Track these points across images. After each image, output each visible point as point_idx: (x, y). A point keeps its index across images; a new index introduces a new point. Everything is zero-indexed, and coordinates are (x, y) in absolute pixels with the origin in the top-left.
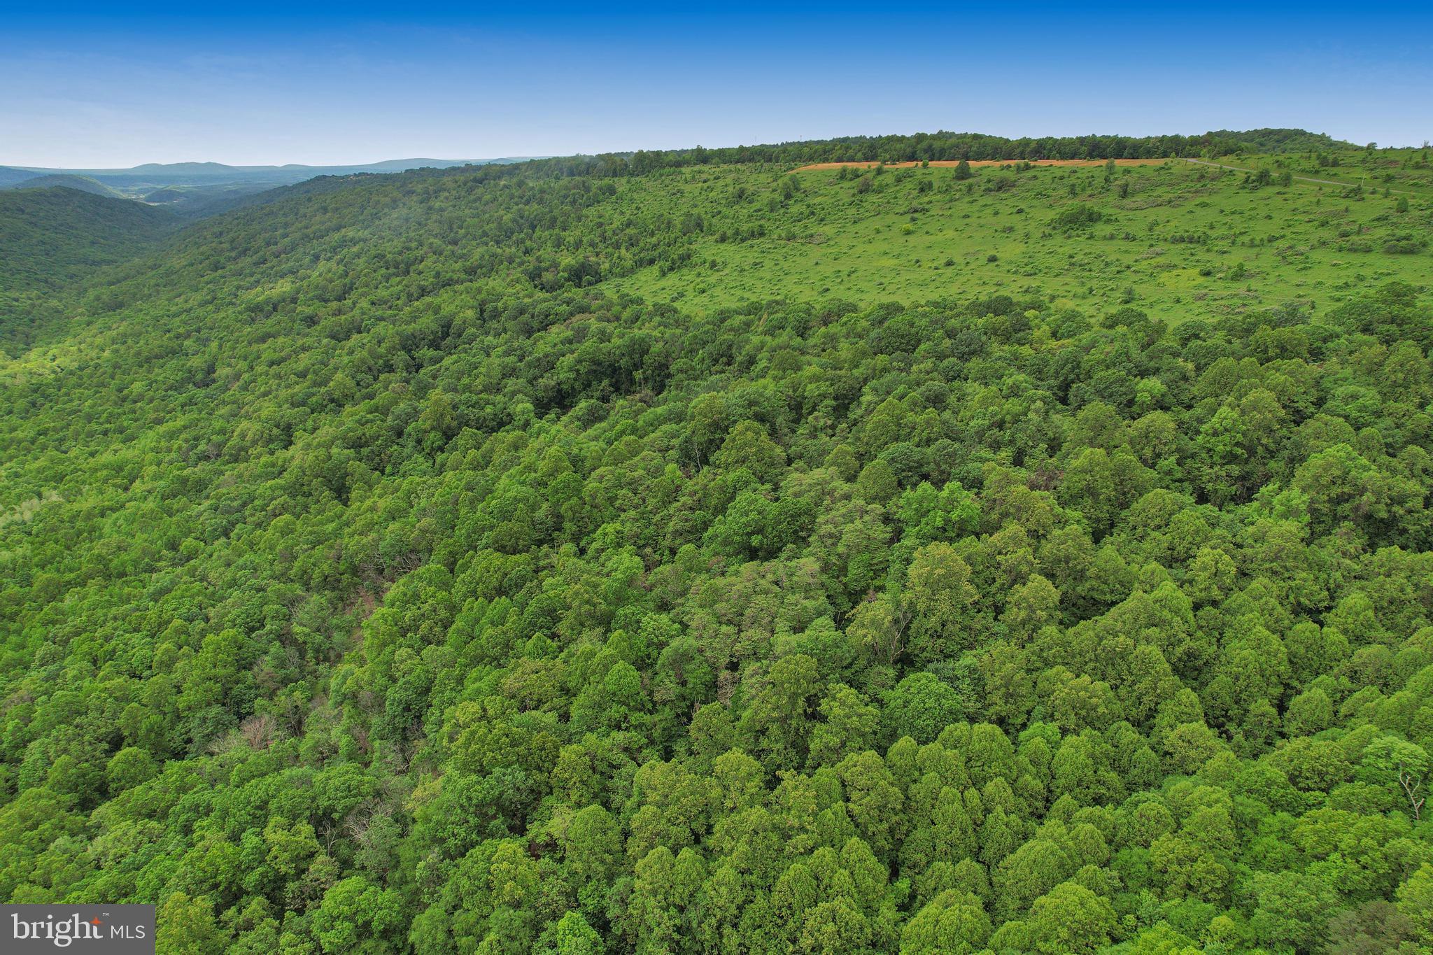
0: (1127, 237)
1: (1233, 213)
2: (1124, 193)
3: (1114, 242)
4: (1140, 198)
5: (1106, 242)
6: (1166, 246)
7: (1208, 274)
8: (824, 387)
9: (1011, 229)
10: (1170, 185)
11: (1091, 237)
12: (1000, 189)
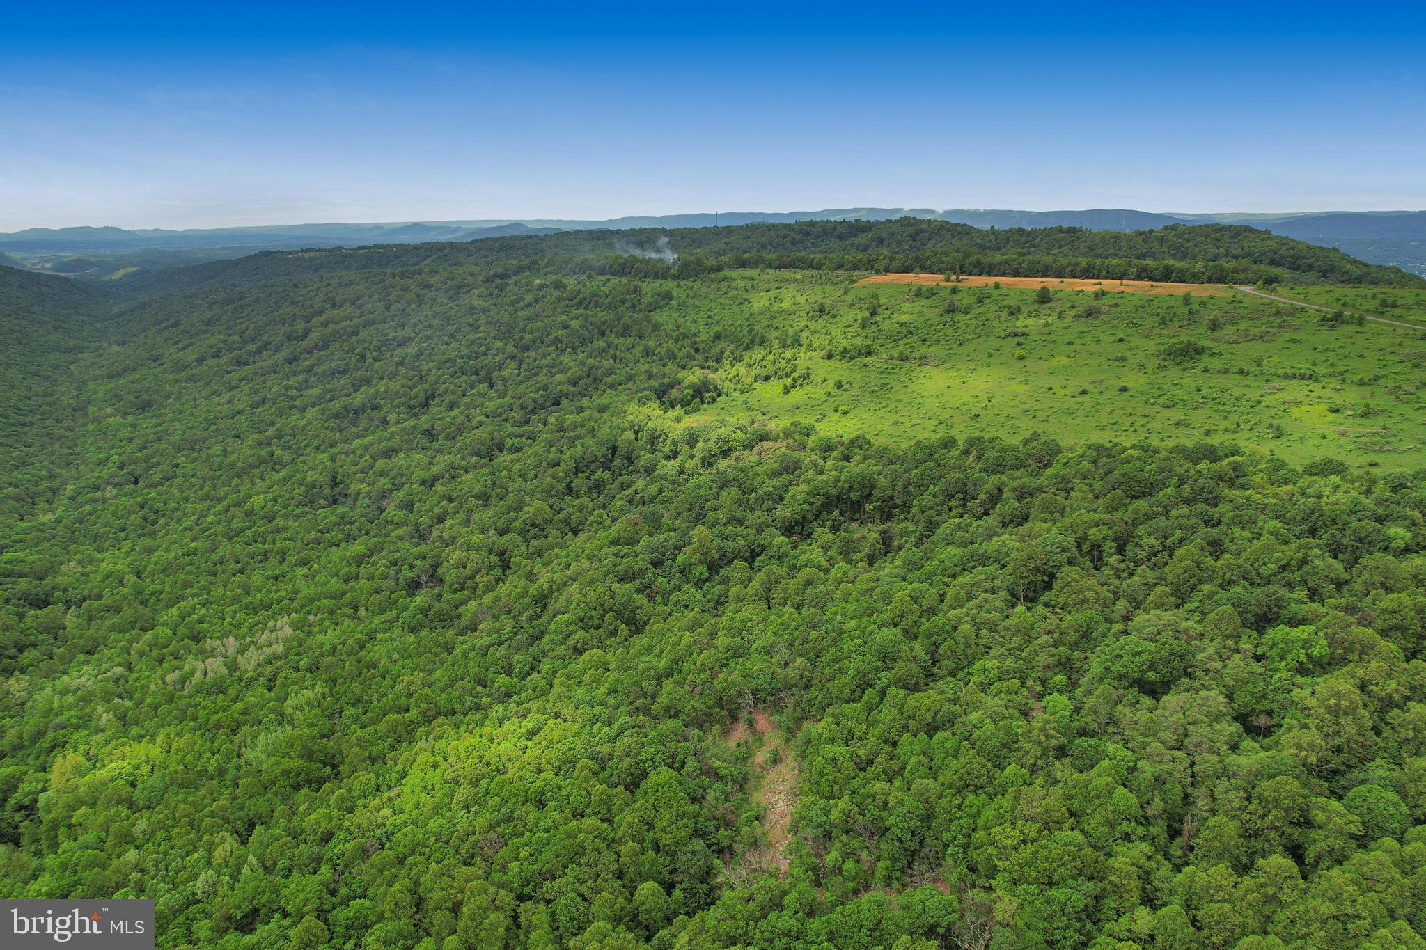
0: (1241, 372)
1: (1326, 350)
2: (1214, 326)
3: (1230, 375)
4: (1228, 330)
5: (1221, 375)
6: (1284, 383)
7: (1337, 411)
8: (1104, 531)
9: (1124, 359)
10: (1251, 319)
11: (1206, 370)
12: (1089, 315)
